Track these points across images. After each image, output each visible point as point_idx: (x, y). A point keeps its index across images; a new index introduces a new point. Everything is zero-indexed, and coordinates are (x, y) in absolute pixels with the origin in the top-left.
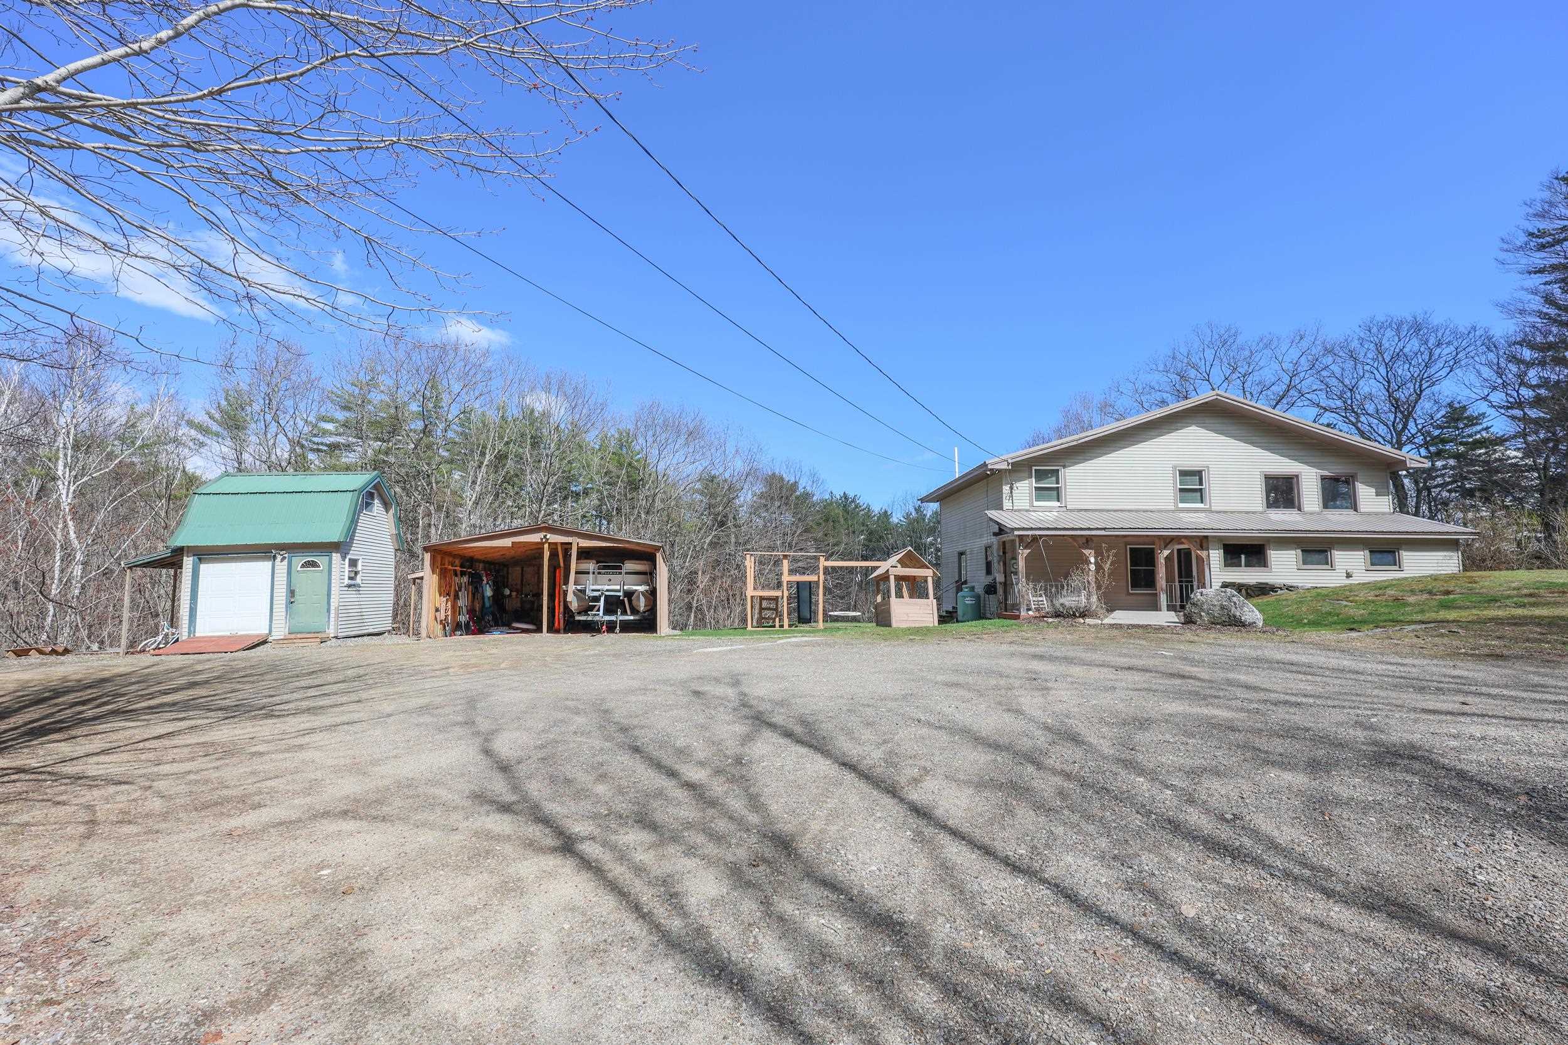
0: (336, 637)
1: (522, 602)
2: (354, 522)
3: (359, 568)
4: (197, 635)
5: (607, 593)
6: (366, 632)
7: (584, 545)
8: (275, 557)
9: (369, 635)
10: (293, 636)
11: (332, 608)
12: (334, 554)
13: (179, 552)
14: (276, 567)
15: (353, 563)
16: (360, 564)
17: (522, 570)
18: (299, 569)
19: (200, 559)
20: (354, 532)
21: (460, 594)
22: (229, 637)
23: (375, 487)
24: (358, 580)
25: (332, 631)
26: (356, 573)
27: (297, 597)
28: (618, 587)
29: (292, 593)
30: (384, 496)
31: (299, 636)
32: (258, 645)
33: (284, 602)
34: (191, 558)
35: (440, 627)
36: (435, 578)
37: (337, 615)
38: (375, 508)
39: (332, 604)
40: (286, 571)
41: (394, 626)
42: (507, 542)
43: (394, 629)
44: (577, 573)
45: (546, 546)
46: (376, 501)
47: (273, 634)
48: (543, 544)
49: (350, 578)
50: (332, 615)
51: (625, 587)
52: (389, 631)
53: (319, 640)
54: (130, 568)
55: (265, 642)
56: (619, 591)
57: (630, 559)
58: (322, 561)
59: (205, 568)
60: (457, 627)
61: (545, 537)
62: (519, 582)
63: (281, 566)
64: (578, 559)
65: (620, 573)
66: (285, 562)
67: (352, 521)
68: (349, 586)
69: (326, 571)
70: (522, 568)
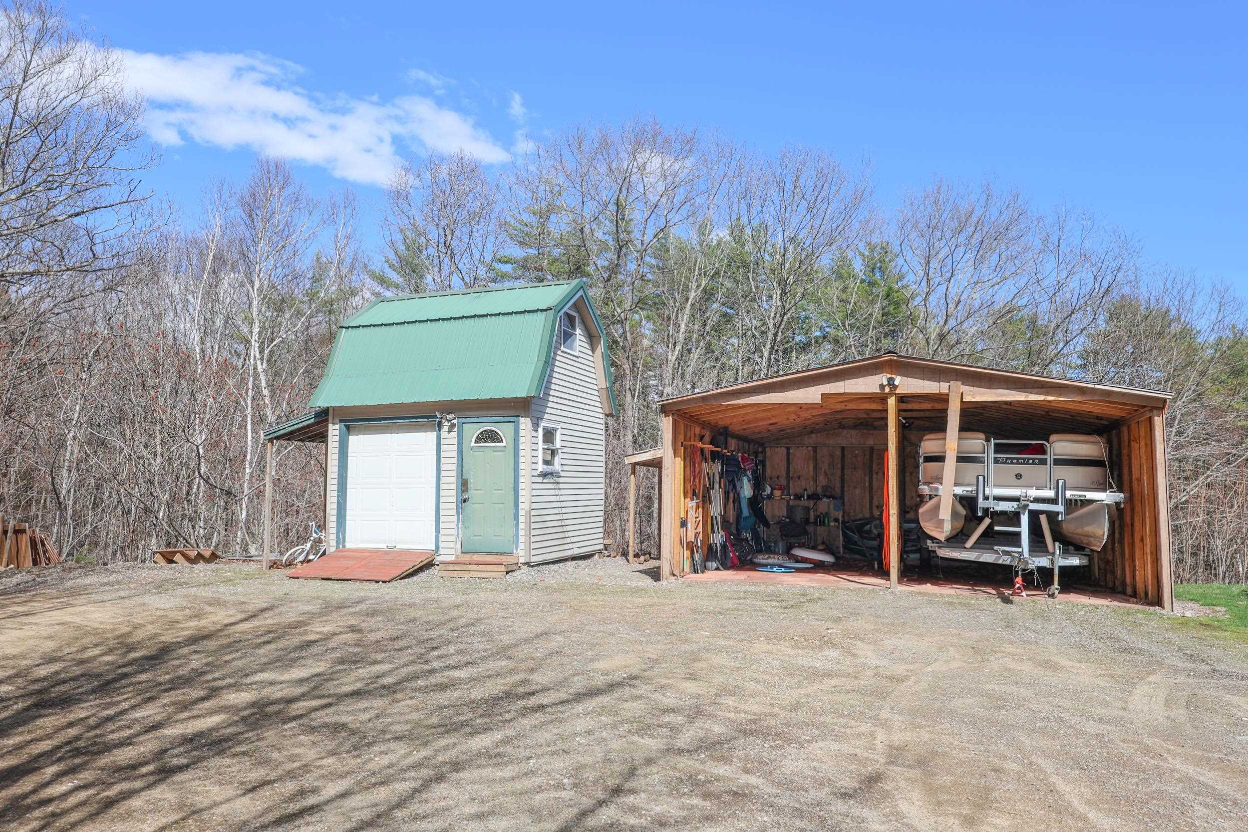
0: (528, 564)
1: (790, 509)
2: (549, 364)
3: (558, 444)
4: (349, 545)
5: (1033, 506)
6: (569, 553)
7: (978, 399)
8: (440, 425)
9: (574, 558)
10: (467, 558)
11: (521, 512)
12: (522, 420)
13: (324, 415)
14: (443, 442)
15: (549, 436)
16: (558, 437)
17: (788, 454)
18: (473, 444)
19: (348, 427)
20: (549, 382)
21: (712, 492)
22: (386, 553)
23: (575, 306)
24: (557, 466)
25: (522, 553)
26: (553, 453)
27: (472, 493)
28: (1050, 494)
29: (464, 484)
30: (590, 323)
31: (476, 558)
32: (421, 569)
33: (454, 499)
34: (337, 427)
35: (687, 553)
36: (679, 463)
37: (529, 523)
38: (577, 342)
39: (521, 506)
40: (455, 448)
41: (607, 542)
42: (811, 395)
43: (606, 547)
44: (961, 459)
45: (892, 402)
46: (578, 331)
47: (441, 551)
48: (883, 399)
49: (546, 462)
50: (522, 526)
51: (1069, 494)
52: (600, 552)
53: (503, 568)
54: (271, 440)
55: (430, 565)
56: (1054, 501)
57: (1057, 432)
58: (504, 430)
59: (356, 441)
60: (710, 553)
61: (891, 382)
62: (784, 473)
63: (450, 439)
64: (962, 429)
65: (1043, 462)
66: (454, 434)
67: (546, 362)
68: (544, 475)
69: (511, 449)
70: (788, 449)
